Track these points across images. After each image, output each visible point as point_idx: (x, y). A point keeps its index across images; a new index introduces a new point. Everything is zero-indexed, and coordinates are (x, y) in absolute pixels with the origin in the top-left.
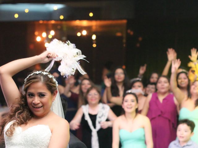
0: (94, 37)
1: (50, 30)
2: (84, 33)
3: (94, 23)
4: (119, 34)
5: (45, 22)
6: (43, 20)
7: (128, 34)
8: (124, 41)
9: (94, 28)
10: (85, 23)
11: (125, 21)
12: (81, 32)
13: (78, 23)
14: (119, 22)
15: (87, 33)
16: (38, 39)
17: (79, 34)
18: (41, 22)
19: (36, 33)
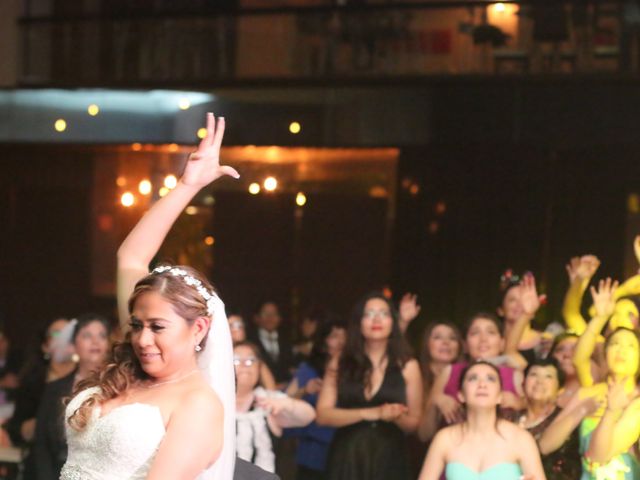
0: (301, 200)
1: (164, 173)
2: (271, 184)
3: (302, 156)
4: (378, 192)
5: (149, 148)
6: (143, 143)
7: (401, 194)
8: (391, 214)
9: (303, 170)
10: (273, 154)
11: (393, 153)
12: (261, 183)
13: (250, 153)
14: (377, 154)
15: (279, 184)
16: (127, 200)
17: (254, 189)
18: (137, 147)
19: (121, 181)
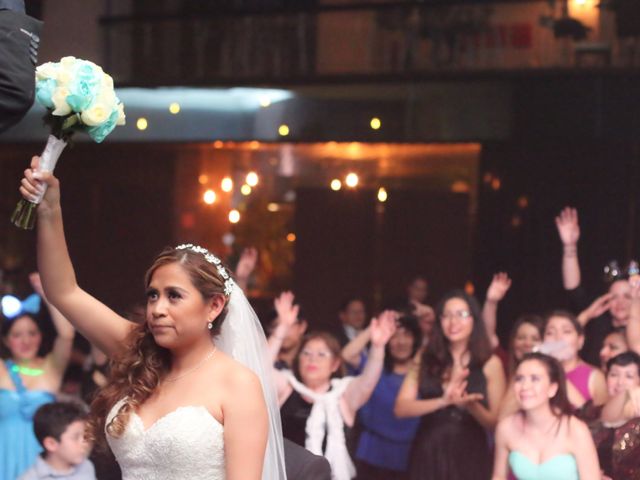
0: (382, 196)
1: (246, 171)
2: (352, 180)
3: (383, 152)
4: (460, 187)
5: (231, 146)
6: (225, 141)
7: (483, 189)
8: (473, 208)
9: (384, 165)
10: (354, 150)
11: (475, 148)
12: (342, 180)
13: (331, 149)
14: (459, 149)
15: (360, 181)
16: (209, 197)
17: (336, 185)
18: (218, 145)
19: (203, 179)
